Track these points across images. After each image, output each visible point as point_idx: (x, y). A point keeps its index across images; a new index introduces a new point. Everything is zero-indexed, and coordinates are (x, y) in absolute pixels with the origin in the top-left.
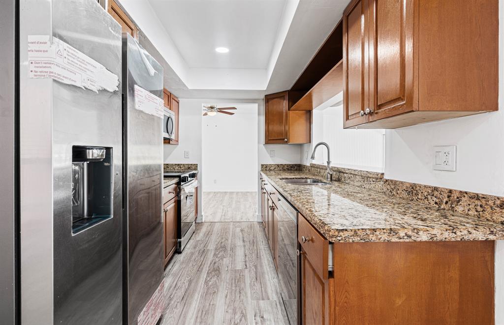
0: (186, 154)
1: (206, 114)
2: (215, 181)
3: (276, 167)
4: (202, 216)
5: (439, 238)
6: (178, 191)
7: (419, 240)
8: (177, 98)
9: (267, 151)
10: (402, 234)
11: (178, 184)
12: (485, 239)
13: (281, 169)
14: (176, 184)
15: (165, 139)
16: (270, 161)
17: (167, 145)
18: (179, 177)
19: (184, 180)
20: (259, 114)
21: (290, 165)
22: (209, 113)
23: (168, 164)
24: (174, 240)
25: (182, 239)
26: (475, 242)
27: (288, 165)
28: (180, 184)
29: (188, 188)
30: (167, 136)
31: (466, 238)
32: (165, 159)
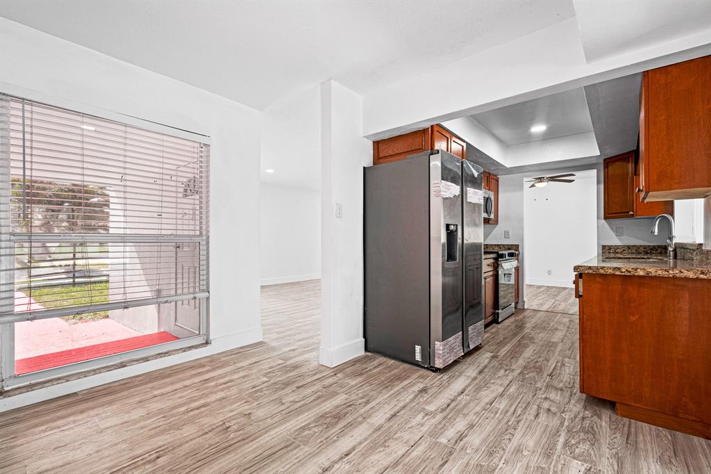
0: (507, 235)
1: (533, 186)
2: (549, 272)
3: (626, 248)
4: (524, 302)
5: (653, 274)
6: (496, 266)
7: (637, 274)
8: (496, 176)
9: (611, 228)
10: (623, 270)
11: (496, 259)
12: (695, 277)
13: (633, 251)
14: (494, 259)
15: (485, 219)
16: (614, 241)
17: (488, 226)
18: (497, 253)
19: (502, 256)
20: (598, 183)
21: (649, 246)
22: (536, 185)
23: (487, 245)
24: (492, 311)
25: (500, 311)
26: (687, 279)
27: (645, 247)
28: (498, 260)
29: (508, 266)
30: (487, 216)
31: (678, 275)
32: (485, 240)
